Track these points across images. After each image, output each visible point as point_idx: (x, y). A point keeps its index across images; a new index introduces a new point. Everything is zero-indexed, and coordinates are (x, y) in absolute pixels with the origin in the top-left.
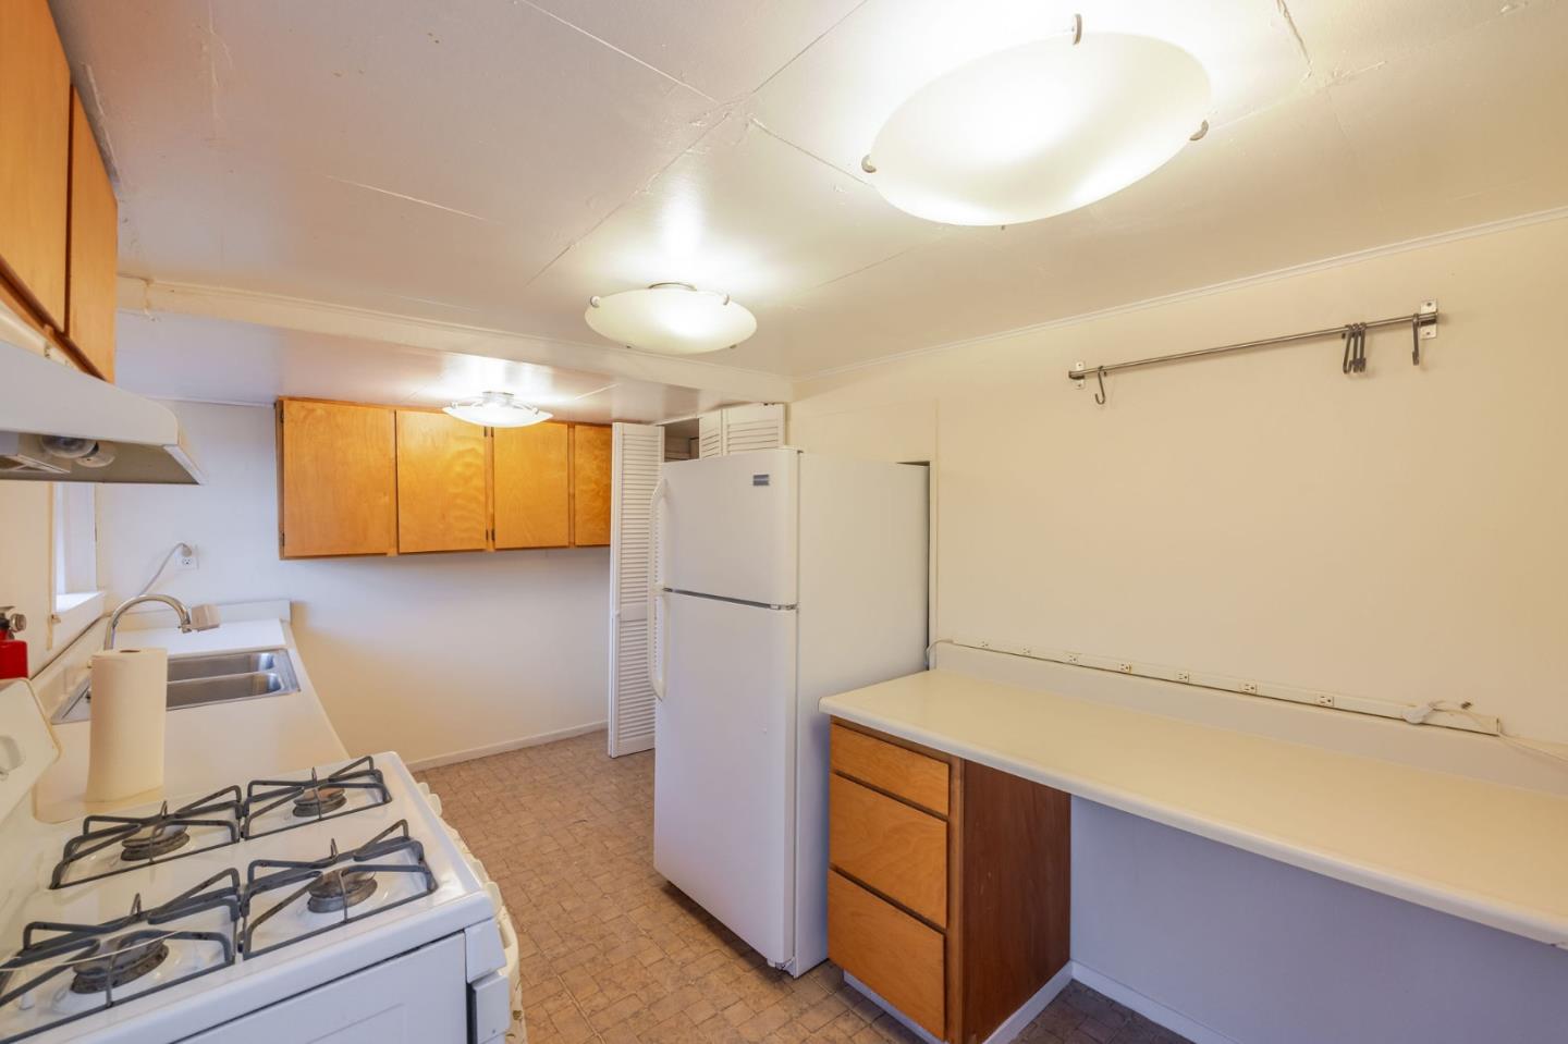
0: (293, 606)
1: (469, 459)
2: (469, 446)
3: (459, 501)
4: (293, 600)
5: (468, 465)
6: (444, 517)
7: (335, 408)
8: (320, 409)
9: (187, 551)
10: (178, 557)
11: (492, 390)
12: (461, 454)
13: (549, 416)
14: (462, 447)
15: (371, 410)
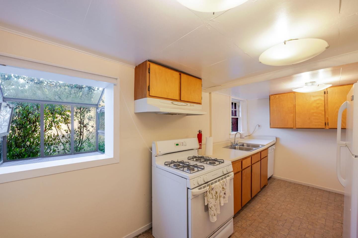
0: (276, 138)
1: (318, 102)
2: (318, 98)
3: (315, 114)
4: (277, 137)
5: (318, 104)
6: (309, 118)
7: (280, 95)
8: (277, 96)
9: (259, 126)
10: (257, 127)
11: (307, 82)
12: (315, 101)
13: (331, 85)
14: (315, 99)
15: (288, 94)
